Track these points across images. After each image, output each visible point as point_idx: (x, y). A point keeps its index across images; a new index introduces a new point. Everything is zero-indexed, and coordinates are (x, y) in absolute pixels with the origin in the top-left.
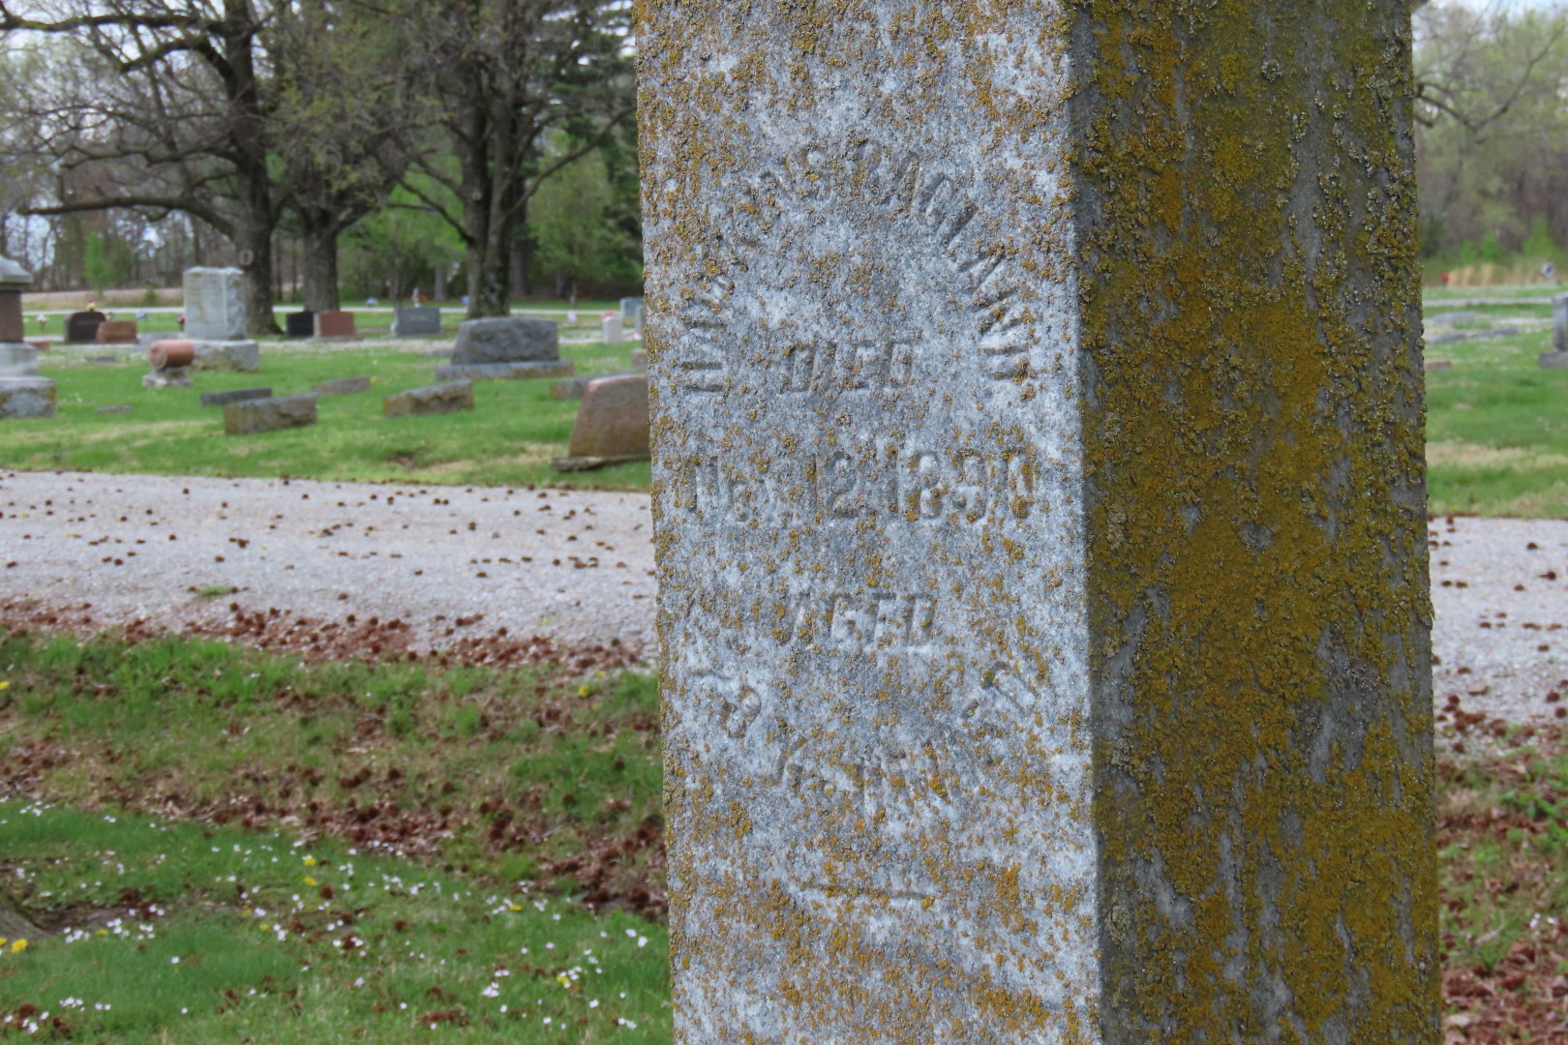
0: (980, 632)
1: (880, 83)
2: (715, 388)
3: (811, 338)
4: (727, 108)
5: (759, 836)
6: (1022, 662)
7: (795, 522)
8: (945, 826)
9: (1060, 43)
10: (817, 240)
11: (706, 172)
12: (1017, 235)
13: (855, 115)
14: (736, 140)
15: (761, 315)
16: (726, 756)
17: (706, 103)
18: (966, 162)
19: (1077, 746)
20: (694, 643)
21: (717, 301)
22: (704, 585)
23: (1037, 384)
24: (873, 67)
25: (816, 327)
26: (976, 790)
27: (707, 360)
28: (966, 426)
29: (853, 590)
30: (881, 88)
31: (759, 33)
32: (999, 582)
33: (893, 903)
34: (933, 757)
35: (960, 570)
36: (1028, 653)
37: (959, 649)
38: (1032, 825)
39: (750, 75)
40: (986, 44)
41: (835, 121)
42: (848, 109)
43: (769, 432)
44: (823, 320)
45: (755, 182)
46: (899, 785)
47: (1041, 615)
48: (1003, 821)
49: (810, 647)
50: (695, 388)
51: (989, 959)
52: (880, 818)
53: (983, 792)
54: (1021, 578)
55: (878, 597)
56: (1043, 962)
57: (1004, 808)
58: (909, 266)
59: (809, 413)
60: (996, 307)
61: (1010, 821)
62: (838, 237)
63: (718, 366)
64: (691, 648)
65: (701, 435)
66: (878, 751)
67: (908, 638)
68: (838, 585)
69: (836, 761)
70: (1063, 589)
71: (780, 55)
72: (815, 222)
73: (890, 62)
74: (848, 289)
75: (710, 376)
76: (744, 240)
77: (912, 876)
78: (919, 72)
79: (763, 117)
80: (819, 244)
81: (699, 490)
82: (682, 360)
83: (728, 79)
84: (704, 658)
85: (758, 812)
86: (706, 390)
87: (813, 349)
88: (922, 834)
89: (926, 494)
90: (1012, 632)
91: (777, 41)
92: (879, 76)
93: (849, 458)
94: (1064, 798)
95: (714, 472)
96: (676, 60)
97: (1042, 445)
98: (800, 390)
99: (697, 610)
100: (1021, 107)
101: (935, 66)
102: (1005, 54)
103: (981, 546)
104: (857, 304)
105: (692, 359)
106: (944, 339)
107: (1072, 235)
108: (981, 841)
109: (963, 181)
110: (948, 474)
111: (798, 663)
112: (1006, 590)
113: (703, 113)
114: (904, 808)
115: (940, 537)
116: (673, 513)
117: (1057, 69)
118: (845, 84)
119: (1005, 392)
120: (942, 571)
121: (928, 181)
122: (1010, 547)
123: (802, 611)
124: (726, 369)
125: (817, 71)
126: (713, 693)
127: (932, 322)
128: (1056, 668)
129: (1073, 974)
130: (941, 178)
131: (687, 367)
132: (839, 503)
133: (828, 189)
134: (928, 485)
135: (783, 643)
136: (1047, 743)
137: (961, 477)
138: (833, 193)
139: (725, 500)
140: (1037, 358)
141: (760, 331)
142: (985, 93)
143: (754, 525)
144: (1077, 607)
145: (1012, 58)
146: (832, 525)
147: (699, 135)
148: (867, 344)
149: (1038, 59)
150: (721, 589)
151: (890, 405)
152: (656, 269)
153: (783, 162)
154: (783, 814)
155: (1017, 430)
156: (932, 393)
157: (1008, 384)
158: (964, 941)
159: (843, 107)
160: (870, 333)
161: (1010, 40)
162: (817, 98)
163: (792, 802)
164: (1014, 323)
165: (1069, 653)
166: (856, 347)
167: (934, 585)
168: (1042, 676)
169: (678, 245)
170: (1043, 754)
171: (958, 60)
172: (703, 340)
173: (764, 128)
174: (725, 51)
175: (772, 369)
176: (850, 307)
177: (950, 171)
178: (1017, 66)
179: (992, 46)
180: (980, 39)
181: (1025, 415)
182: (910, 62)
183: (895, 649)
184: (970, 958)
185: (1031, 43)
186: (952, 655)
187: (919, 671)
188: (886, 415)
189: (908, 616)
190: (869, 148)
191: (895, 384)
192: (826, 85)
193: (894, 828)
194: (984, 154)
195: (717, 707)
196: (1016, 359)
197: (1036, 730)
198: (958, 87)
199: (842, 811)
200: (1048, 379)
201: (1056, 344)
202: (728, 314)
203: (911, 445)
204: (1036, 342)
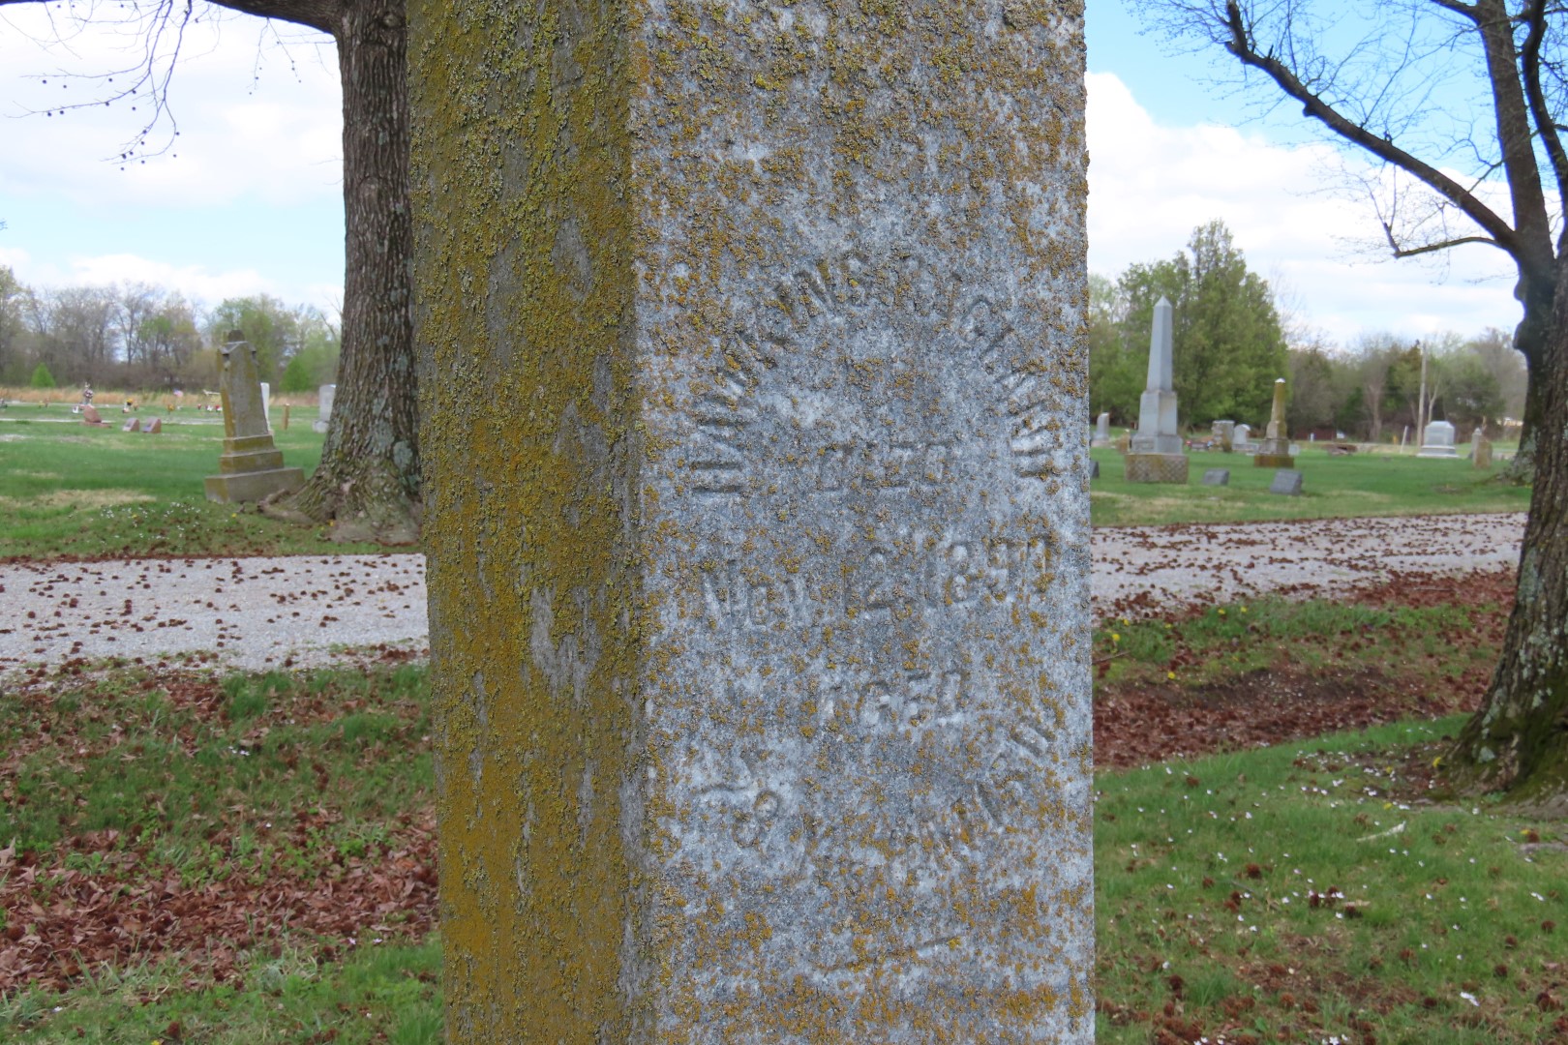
0: (1008, 694)
1: (926, 204)
3: (849, 437)
4: (754, 198)
5: (779, 939)
6: (1043, 713)
7: (826, 619)
8: (972, 870)
10: (857, 344)
11: (727, 261)
12: (1046, 357)
13: (899, 229)
14: (764, 233)
15: (792, 413)
16: (740, 868)
17: (730, 189)
18: (1004, 287)
19: (1084, 772)
20: (702, 758)
21: (735, 398)
22: (716, 696)
23: (1059, 480)
24: (918, 187)
25: (855, 429)
26: (1000, 830)
27: (723, 460)
28: (998, 517)
29: (886, 676)
30: (927, 210)
31: (797, 131)
32: (1024, 649)
33: (921, 954)
34: (962, 813)
35: (991, 643)
36: (1047, 705)
37: (989, 712)
38: (1045, 848)
39: (785, 171)
40: (1024, 189)
41: (879, 233)
42: (893, 224)
43: (800, 532)
44: (862, 422)
45: (787, 280)
46: (929, 846)
47: (1059, 671)
48: (1024, 850)
49: (840, 738)
50: (704, 489)
51: (1009, 971)
52: (913, 878)
53: (1008, 830)
54: (1042, 642)
55: (910, 678)
56: (1055, 955)
57: (1025, 839)
58: (950, 375)
59: (845, 512)
60: (1025, 416)
61: (1029, 848)
62: (881, 342)
63: (738, 466)
64: (697, 765)
65: (715, 539)
66: (911, 820)
67: (943, 711)
68: (873, 674)
70: (1075, 647)
71: (821, 158)
72: (854, 327)
73: (936, 187)
74: (889, 393)
75: (725, 476)
76: (771, 337)
77: (941, 925)
78: (963, 202)
79: (798, 215)
80: (859, 348)
81: (709, 597)
82: (691, 459)
83: (757, 169)
84: (714, 774)
85: (773, 917)
86: (721, 490)
87: (848, 450)
88: (951, 885)
89: (960, 579)
90: (1035, 691)
91: (817, 143)
92: (926, 198)
93: (886, 553)
94: (1072, 817)
95: (730, 577)
96: (691, 136)
97: (1062, 531)
98: (833, 489)
99: (706, 724)
100: (1052, 247)
101: (978, 201)
102: (1040, 201)
103: (1010, 621)
104: (898, 405)
105: (704, 457)
106: (981, 442)
108: (1004, 872)
109: (1004, 305)
111: (831, 757)
112: (1031, 655)
113: (724, 200)
114: (933, 865)
115: (974, 616)
116: (674, 624)
118: (890, 201)
119: (1034, 488)
120: (975, 647)
121: (969, 300)
122: (1034, 617)
123: (831, 704)
124: (747, 469)
125: (861, 180)
126: (723, 807)
127: (970, 427)
128: (1069, 714)
129: (1075, 957)
130: (980, 299)
131: (694, 466)
132: (872, 598)
133: (868, 296)
134: (962, 572)
135: (809, 739)
136: (1061, 775)
137: (993, 561)
138: (873, 300)
139: (744, 605)
140: (1060, 459)
141: (790, 431)
142: (1021, 231)
143: (780, 627)
144: (1087, 661)
145: (1046, 206)
146: (867, 616)
147: (720, 221)
148: (904, 445)
150: (735, 697)
151: (931, 501)
152: (655, 360)
153: (820, 264)
154: (807, 908)
155: (1042, 519)
156: (969, 490)
157: (1036, 482)
158: (988, 964)
159: (888, 220)
160: (911, 436)
161: (1044, 190)
162: (860, 207)
163: (818, 893)
164: (1039, 430)
165: (1080, 699)
167: (967, 661)
168: (1059, 722)
169: (687, 332)
170: (1057, 785)
171: (999, 199)
172: (717, 439)
173: (800, 226)
174: (755, 139)
175: (805, 469)
176: (891, 410)
177: (990, 295)
178: (1049, 214)
179: (1029, 192)
180: (1019, 185)
181: (1048, 507)
182: (955, 191)
183: (929, 723)
184: (993, 976)
186: (984, 718)
187: (951, 738)
188: (926, 511)
189: (941, 693)
190: (912, 263)
191: (933, 482)
192: (871, 196)
193: (925, 885)
194: (1020, 284)
195: (728, 820)
196: (1041, 460)
197: (1053, 766)
198: (998, 222)
199: (872, 886)
200: (1066, 476)
201: (1075, 448)
202: (750, 413)
203: (949, 536)
204: (1060, 446)
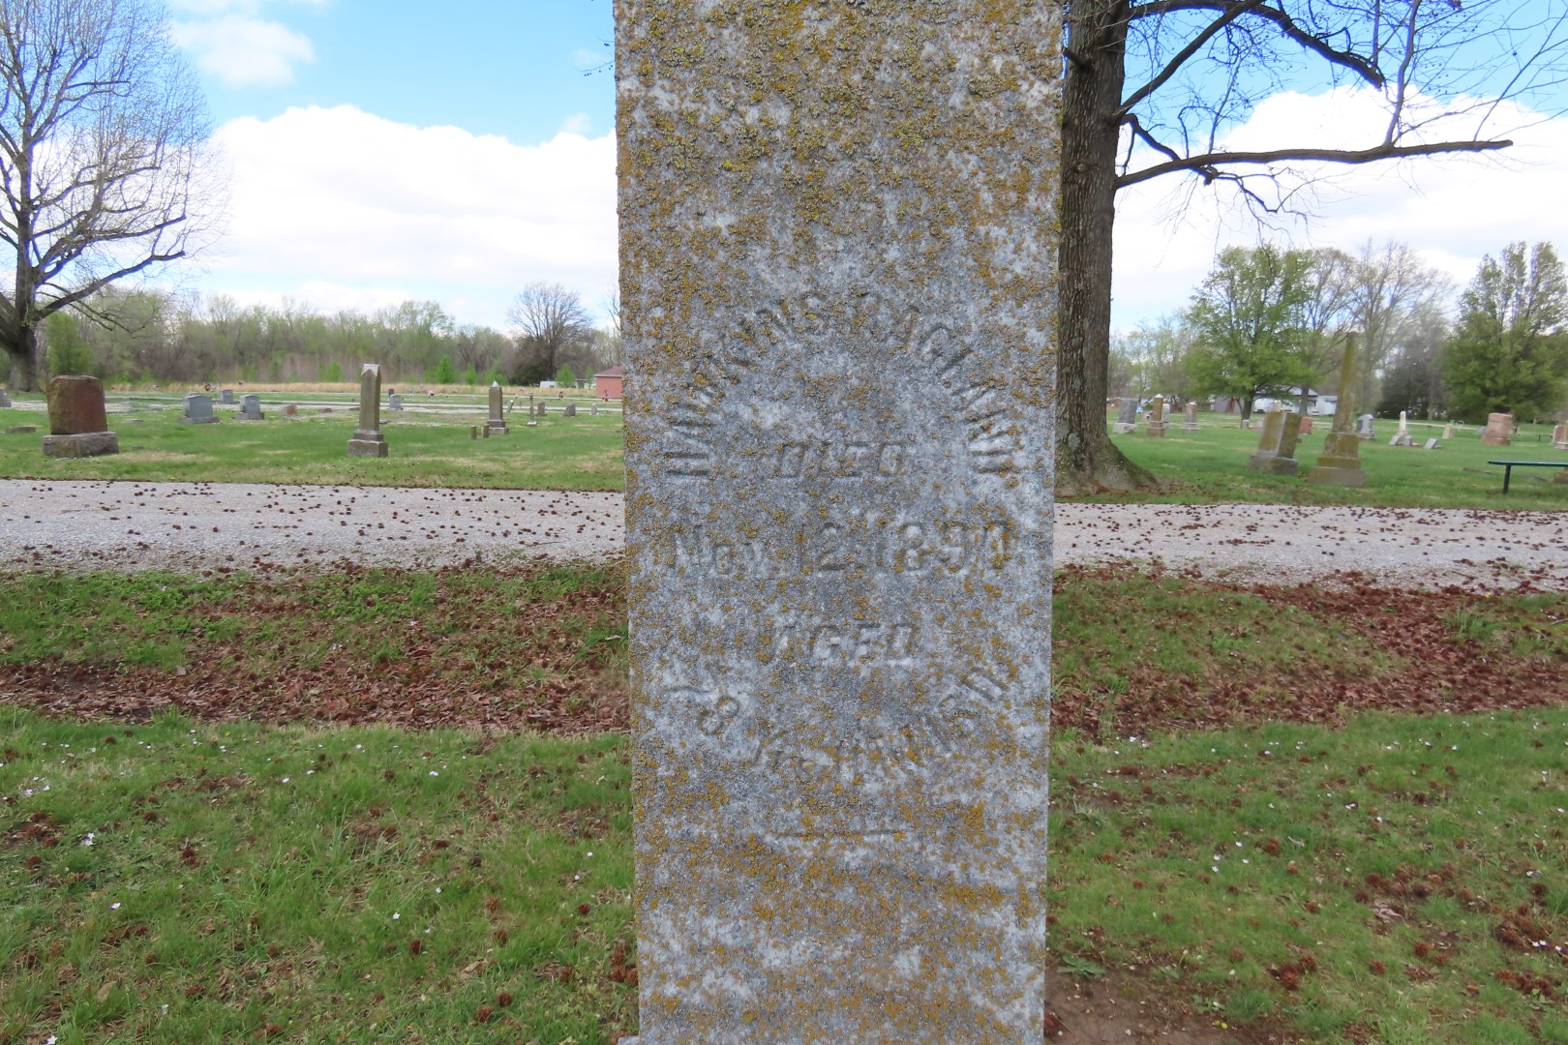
0: (959, 648)
1: (884, 251)
2: (703, 473)
3: (805, 437)
4: (722, 256)
5: (736, 805)
6: (995, 667)
7: (782, 574)
8: (918, 783)
9: (1055, 240)
10: (814, 365)
11: (697, 304)
12: (1010, 375)
13: (857, 273)
14: (732, 282)
15: (753, 419)
16: (703, 749)
17: (700, 249)
18: (964, 316)
19: (1039, 721)
20: (671, 667)
21: (704, 406)
22: (684, 623)
23: (1019, 477)
24: (877, 236)
25: (810, 430)
26: (948, 755)
27: (692, 452)
28: (953, 505)
29: (838, 622)
30: (885, 256)
31: (760, 201)
32: (977, 613)
33: (866, 839)
34: (909, 737)
35: (943, 606)
36: (1001, 661)
37: (938, 660)
38: (997, 776)
39: (747, 234)
40: (988, 233)
41: (837, 276)
42: (851, 268)
43: (759, 507)
44: (817, 425)
45: (751, 316)
46: (876, 758)
47: (1015, 635)
48: (973, 775)
49: (794, 665)
50: (677, 473)
51: (953, 867)
52: (859, 780)
53: (955, 757)
54: (997, 609)
55: (861, 627)
56: (1002, 864)
57: (974, 766)
58: (905, 389)
59: (800, 494)
60: (984, 422)
61: (978, 774)
62: (834, 363)
63: (704, 456)
64: (668, 671)
65: (684, 509)
66: (858, 735)
67: (891, 654)
68: (824, 619)
69: (816, 744)
70: (1033, 617)
71: (783, 220)
72: (811, 351)
73: (894, 236)
74: (844, 403)
75: (694, 464)
76: (736, 361)
77: (887, 819)
78: (923, 247)
79: (761, 266)
80: (816, 368)
81: (679, 551)
82: (665, 450)
83: (725, 233)
84: (681, 678)
85: (731, 788)
86: (691, 474)
87: (804, 447)
88: (897, 790)
89: (912, 553)
90: (987, 648)
91: (779, 208)
92: (884, 246)
93: (838, 527)
94: (1025, 755)
95: (697, 538)
96: (667, 212)
97: (1022, 519)
98: (790, 476)
99: (675, 642)
100: (1017, 281)
101: (938, 246)
102: (1005, 242)
103: (963, 589)
104: (853, 413)
105: (676, 449)
106: (936, 444)
107: (1054, 376)
108: (951, 789)
109: (961, 331)
110: (933, 536)
111: (784, 677)
112: (984, 619)
113: (695, 258)
114: (881, 773)
115: (925, 583)
116: (650, 568)
117: (1050, 258)
118: (849, 250)
119: (989, 486)
120: (925, 607)
121: (927, 328)
122: (988, 589)
123: (785, 639)
124: (713, 459)
125: (820, 235)
126: (690, 703)
127: (925, 431)
128: (1024, 671)
129: (1025, 869)
130: (938, 327)
131: (668, 455)
132: (825, 562)
133: (826, 327)
134: (914, 547)
135: (766, 663)
136: (1013, 719)
137: (946, 540)
138: (831, 330)
139: (709, 559)
140: (1020, 459)
141: (751, 431)
142: (984, 269)
143: (740, 577)
144: (1045, 629)
145: (1012, 246)
146: (820, 575)
147: (690, 274)
148: (859, 444)
149: (1034, 248)
150: (701, 625)
151: (882, 489)
152: (636, 378)
153: (780, 303)
154: (760, 787)
155: (1000, 508)
156: (923, 481)
157: (993, 477)
158: (932, 858)
159: (846, 266)
160: (865, 437)
161: (1010, 232)
162: (819, 257)
163: (771, 778)
164: (1000, 434)
165: (1037, 660)
166: (847, 446)
167: (918, 617)
168: (1013, 675)
169: (662, 358)
170: (1009, 727)
171: (960, 242)
172: (688, 436)
173: (763, 274)
174: (722, 210)
175: (764, 460)
176: (846, 416)
177: (949, 322)
178: (1015, 252)
179: (993, 235)
180: (982, 229)
181: (1008, 500)
182: (914, 239)
183: (878, 663)
184: (937, 869)
185: (1029, 238)
186: (933, 665)
187: (899, 677)
188: (878, 497)
189: (890, 640)
190: (869, 299)
191: (887, 474)
192: (830, 248)
193: (871, 787)
194: (981, 313)
195: (693, 712)
196: (1001, 459)
197: (1005, 712)
198: (960, 262)
199: (820, 780)
200: (1029, 474)
201: (1039, 450)
202: (717, 417)
203: (901, 518)
204: (1021, 448)
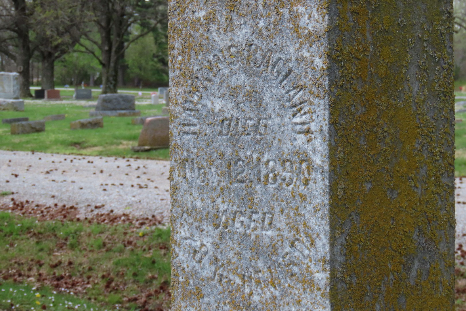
0: (290, 227)
1: (258, 23)
2: (194, 133)
3: (230, 116)
4: (201, 30)
5: (206, 299)
6: (305, 239)
7: (222, 184)
8: (275, 298)
9: (325, 11)
10: (233, 80)
11: (193, 53)
12: (307, 81)
13: (248, 34)
14: (204, 42)
15: (212, 107)
16: (195, 269)
17: (194, 28)
18: (289, 53)
19: (324, 270)
20: (184, 227)
21: (196, 101)
22: (188, 206)
23: (313, 136)
24: (256, 17)
25: (232, 112)
26: (287, 285)
27: (191, 123)
28: (286, 151)
29: (243, 210)
30: (258, 25)
31: (214, 3)
32: (297, 209)
34: (271, 273)
35: (283, 204)
36: (307, 235)
37: (282, 233)
38: (307, 299)
39: (210, 18)
40: (297, 10)
41: (241, 36)
42: (246, 32)
43: (214, 150)
44: (235, 110)
45: (211, 58)
46: (258, 282)
47: (312, 222)
48: (296, 297)
49: (227, 230)
50: (187, 133)
52: (251, 294)
53: (289, 286)
54: (305, 207)
55: (252, 212)
57: (297, 292)
58: (267, 91)
59: (229, 144)
60: (299, 107)
61: (299, 297)
62: (240, 79)
63: (196, 125)
64: (183, 229)
65: (188, 150)
66: (251, 269)
67: (263, 228)
68: (238, 208)
69: (235, 273)
70: (320, 212)
71: (222, 11)
72: (233, 73)
73: (262, 15)
74: (244, 98)
75: (192, 129)
76: (206, 79)
78: (273, 20)
79: (214, 34)
80: (234, 81)
81: (187, 171)
82: (182, 122)
83: (202, 19)
84: (187, 233)
85: (206, 290)
86: (191, 134)
87: (231, 120)
88: (266, 301)
89: (271, 175)
90: (301, 228)
91: (220, 6)
92: (258, 20)
93: (243, 161)
94: (319, 289)
95: (193, 164)
96: (183, 12)
97: (314, 159)
98: (225, 135)
99: (185, 215)
100: (310, 34)
101: (279, 18)
102: (305, 14)
103: (291, 195)
104: (247, 104)
105: (186, 122)
106: (279, 118)
107: (327, 82)
108: (288, 304)
109: (288, 61)
110: (279, 168)
111: (222, 236)
112: (299, 212)
113: (192, 32)
114: (260, 291)
115: (276, 191)
116: (177, 179)
117: (323, 20)
118: (245, 23)
119: (301, 139)
120: (276, 204)
121: (275, 60)
122: (301, 196)
123: (224, 217)
124: (198, 126)
125: (235, 18)
126: (190, 246)
127: (275, 112)
128: (317, 241)
130: (279, 59)
131: (184, 125)
132: (239, 177)
133: (238, 61)
134: (272, 172)
135: (217, 228)
136: (313, 269)
137: (284, 169)
138: (239, 63)
139: (197, 175)
140: (313, 127)
141: (211, 113)
142: (297, 28)
143: (207, 184)
144: (325, 219)
145: (307, 16)
146: (236, 185)
147: (191, 40)
148: (251, 119)
149: (316, 16)
150: (194, 208)
151: (259, 142)
152: (173, 89)
153: (221, 51)
154: (215, 291)
155: (305, 153)
156: (274, 138)
157: (302, 136)
159: (244, 32)
160: (252, 115)
161: (306, 9)
162: (234, 28)
163: (218, 287)
164: (305, 113)
165: (322, 236)
166: (246, 120)
167: (273, 209)
168: (312, 244)
169: (182, 80)
170: (312, 273)
171: (287, 16)
172: (190, 115)
173: (215, 38)
174: (201, 9)
175: (215, 127)
176: (245, 105)
177: (283, 57)
178: (309, 19)
179: (299, 11)
180: (295, 8)
181: (308, 148)
182: (269, 16)
183: (258, 232)
185: (314, 11)
186: (279, 235)
187: (267, 240)
188: (257, 146)
189: (263, 220)
190: (253, 47)
191: (261, 134)
192: (238, 23)
193: (256, 298)
194: (296, 51)
195: (192, 251)
196: (305, 127)
197: (309, 264)
198: (288, 25)
199: (237, 291)
200: (317, 134)
201: (321, 122)
202: (200, 106)
203: (266, 157)
204: (313, 121)
